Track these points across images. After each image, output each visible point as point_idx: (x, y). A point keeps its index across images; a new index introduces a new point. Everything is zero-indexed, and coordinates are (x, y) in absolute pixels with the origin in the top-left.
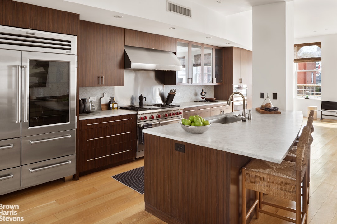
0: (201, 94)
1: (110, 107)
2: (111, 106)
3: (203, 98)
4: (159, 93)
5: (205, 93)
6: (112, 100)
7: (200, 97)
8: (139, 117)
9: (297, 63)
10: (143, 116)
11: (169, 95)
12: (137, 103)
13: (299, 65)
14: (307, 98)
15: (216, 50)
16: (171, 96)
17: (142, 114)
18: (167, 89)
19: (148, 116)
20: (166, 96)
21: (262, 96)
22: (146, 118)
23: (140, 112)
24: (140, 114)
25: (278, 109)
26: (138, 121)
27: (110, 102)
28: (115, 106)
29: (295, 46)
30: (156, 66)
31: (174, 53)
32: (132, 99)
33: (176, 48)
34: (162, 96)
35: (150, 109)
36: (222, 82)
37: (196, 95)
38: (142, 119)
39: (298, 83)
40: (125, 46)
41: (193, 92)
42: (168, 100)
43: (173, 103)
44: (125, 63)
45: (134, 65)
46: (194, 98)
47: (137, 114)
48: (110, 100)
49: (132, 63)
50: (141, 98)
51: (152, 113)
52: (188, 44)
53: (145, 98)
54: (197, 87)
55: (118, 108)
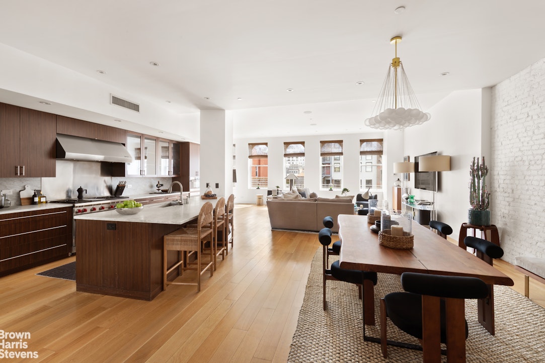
0: (157, 186)
1: (35, 201)
2: (36, 199)
3: (159, 190)
4: (105, 185)
5: (162, 185)
6: (38, 193)
7: (155, 189)
8: (76, 209)
9: (252, 159)
10: (81, 209)
11: (118, 187)
12: (74, 196)
13: (253, 160)
14: (258, 188)
15: (174, 144)
16: (121, 188)
17: (80, 207)
18: (115, 182)
19: (89, 209)
20: (114, 188)
21: (208, 185)
22: (85, 210)
23: (76, 205)
24: (77, 207)
25: (216, 195)
26: (75, 214)
27: (35, 196)
28: (43, 200)
29: (249, 144)
30: (105, 158)
31: (124, 145)
32: (68, 192)
33: (125, 139)
34: (110, 189)
35: (91, 201)
36: (179, 174)
37: (152, 187)
38: (79, 211)
39: (252, 176)
40: (57, 133)
41: (148, 184)
42: (116, 192)
43: (124, 195)
44: (58, 153)
45: (68, 155)
46: (149, 190)
47: (74, 206)
48: (35, 193)
49: (66, 153)
50: (80, 191)
51: (94, 205)
52: (141, 136)
53: (86, 190)
54: (152, 180)
55: (46, 202)
